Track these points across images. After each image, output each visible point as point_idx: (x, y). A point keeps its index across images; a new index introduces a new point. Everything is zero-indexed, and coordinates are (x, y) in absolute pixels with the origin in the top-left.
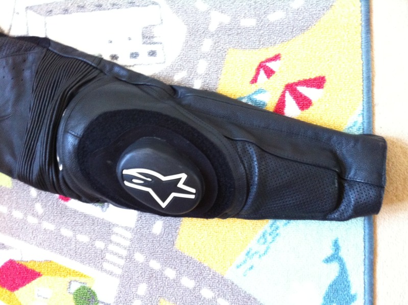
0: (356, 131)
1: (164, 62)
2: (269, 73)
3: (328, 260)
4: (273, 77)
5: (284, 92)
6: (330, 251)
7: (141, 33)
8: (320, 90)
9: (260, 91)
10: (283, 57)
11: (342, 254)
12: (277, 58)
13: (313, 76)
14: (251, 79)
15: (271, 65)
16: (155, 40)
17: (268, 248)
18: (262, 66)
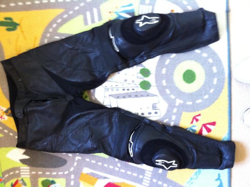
0: (226, 139)
1: (160, 116)
2: (197, 120)
3: (216, 180)
4: (198, 122)
5: (202, 127)
6: (217, 177)
7: (152, 106)
8: (214, 126)
9: (194, 126)
10: (202, 115)
11: (221, 178)
12: (199, 115)
13: (212, 122)
14: (191, 122)
15: (198, 118)
16: (157, 108)
17: (197, 177)
18: (194, 118)
